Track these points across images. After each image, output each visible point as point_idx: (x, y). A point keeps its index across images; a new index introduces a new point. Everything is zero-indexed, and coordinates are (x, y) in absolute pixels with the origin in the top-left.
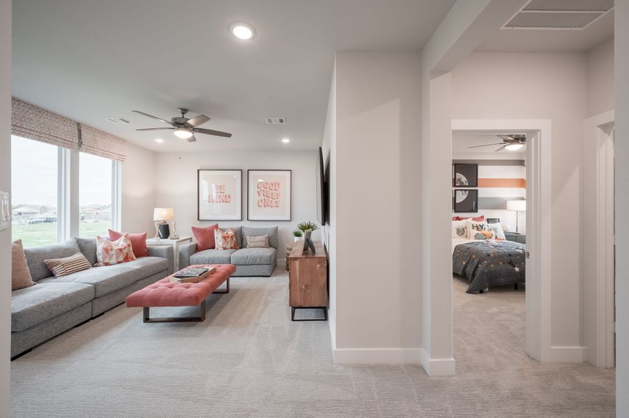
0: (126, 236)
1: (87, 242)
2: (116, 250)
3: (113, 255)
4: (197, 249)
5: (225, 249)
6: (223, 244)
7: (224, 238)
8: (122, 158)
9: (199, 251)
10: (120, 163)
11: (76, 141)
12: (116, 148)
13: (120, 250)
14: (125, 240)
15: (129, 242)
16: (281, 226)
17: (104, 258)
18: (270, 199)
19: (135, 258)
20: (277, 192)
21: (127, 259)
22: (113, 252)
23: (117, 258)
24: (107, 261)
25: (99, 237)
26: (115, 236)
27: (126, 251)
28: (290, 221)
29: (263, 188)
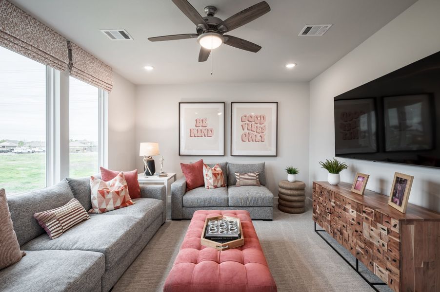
0: (121, 176)
1: (80, 183)
2: (113, 192)
3: (110, 199)
4: (188, 188)
5: (216, 187)
6: (214, 182)
7: (215, 175)
8: (109, 88)
9: (190, 190)
10: (106, 92)
11: (67, 61)
12: (104, 76)
13: (118, 193)
14: (121, 181)
15: (125, 184)
16: (268, 162)
17: (100, 203)
18: (255, 133)
19: (131, 201)
20: (262, 126)
21: (124, 204)
22: (110, 196)
23: (115, 202)
24: (103, 206)
25: (93, 178)
26: (108, 175)
27: (123, 194)
28: (276, 156)
29: (247, 122)
